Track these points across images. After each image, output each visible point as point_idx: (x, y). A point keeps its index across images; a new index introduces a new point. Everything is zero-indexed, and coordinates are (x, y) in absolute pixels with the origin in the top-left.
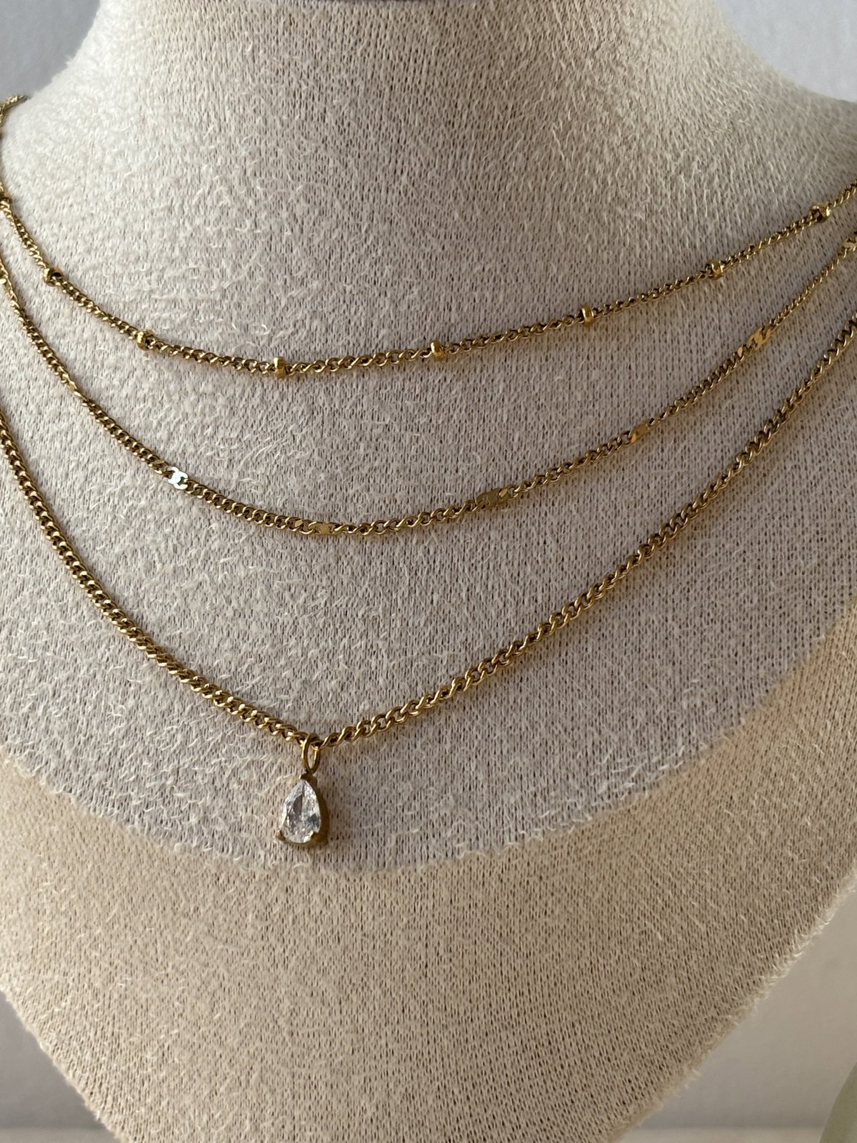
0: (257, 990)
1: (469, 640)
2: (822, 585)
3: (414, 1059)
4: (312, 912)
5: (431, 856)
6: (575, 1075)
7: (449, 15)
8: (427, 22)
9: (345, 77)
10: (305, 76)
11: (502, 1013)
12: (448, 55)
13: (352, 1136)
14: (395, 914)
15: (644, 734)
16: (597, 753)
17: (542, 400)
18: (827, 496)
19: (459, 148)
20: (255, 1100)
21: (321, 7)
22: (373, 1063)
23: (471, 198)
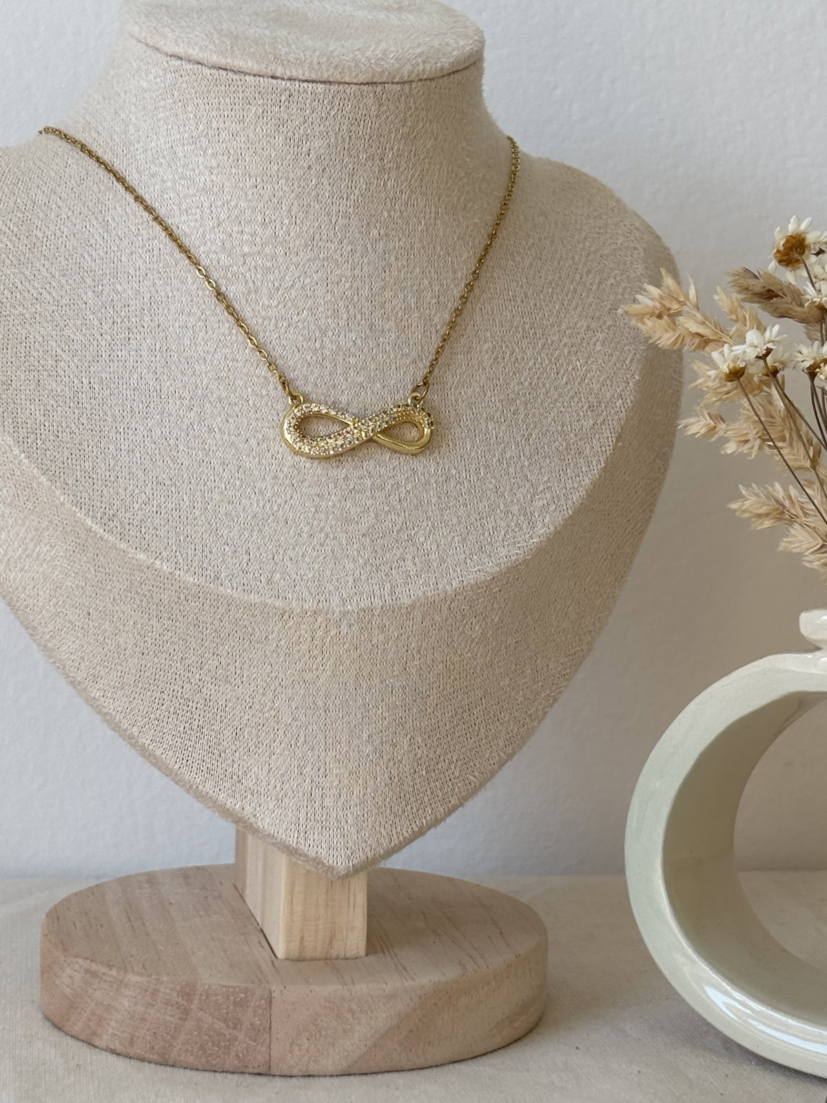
0: (304, 685)
1: (415, 469)
2: (597, 436)
3: (397, 722)
4: (342, 633)
5: (412, 595)
6: (481, 728)
7: (384, 94)
8: (372, 99)
9: (323, 129)
10: (297, 129)
11: (445, 692)
12: (383, 118)
13: (361, 772)
14: (390, 631)
15: (519, 522)
16: (496, 533)
17: (439, 327)
18: (591, 385)
19: (387, 174)
20: (300, 756)
21: (310, 88)
22: (374, 725)
23: (393, 205)
